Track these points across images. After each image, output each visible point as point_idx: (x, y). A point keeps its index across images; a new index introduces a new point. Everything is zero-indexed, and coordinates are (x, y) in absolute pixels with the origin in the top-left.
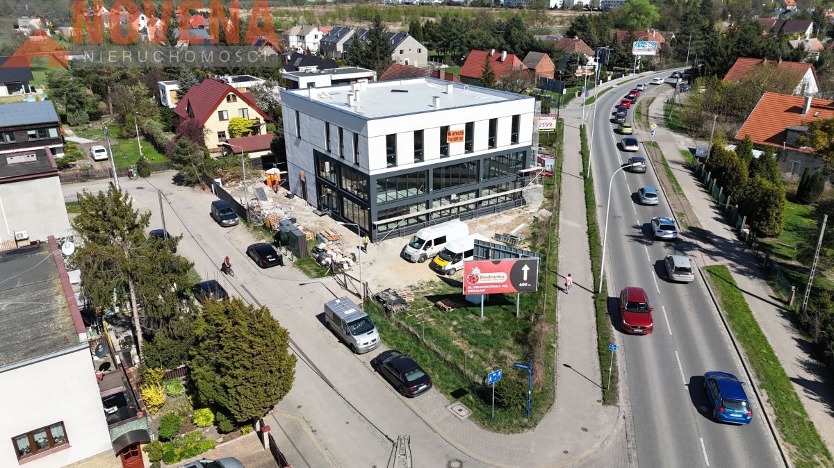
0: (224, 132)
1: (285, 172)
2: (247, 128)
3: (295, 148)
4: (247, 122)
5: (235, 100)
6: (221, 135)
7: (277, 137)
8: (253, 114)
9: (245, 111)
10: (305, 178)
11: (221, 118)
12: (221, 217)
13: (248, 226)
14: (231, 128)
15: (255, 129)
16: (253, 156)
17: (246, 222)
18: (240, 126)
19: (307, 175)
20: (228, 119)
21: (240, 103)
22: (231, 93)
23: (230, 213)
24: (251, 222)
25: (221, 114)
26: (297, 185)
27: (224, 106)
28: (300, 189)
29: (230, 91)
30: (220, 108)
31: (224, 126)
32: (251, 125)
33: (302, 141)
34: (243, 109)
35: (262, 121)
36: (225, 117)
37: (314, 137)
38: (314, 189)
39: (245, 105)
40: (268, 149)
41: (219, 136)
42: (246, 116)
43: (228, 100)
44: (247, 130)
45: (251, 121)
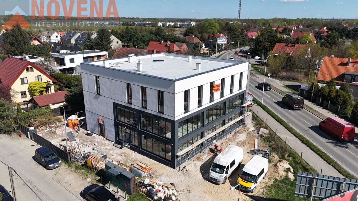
0: (25, 91)
1: (83, 118)
2: (42, 88)
3: (94, 101)
4: (42, 84)
5: (32, 70)
6: (23, 94)
7: (71, 94)
8: (45, 79)
9: (39, 77)
10: (103, 121)
11: (23, 82)
12: (46, 162)
13: (70, 166)
14: (30, 89)
15: (47, 88)
16: (53, 107)
17: (68, 162)
18: (37, 87)
19: (105, 120)
20: (27, 83)
21: (36, 72)
22: (29, 66)
23: (54, 157)
24: (72, 163)
25: (22, 80)
26: (95, 126)
27: (24, 74)
28: (98, 129)
29: (29, 65)
30: (22, 76)
31: (25, 88)
32: (45, 86)
33: (101, 97)
34: (38, 76)
35: (51, 83)
36: (26, 82)
37: (114, 94)
38: (113, 129)
39: (39, 74)
40: (64, 102)
41: (22, 95)
42: (40, 80)
43: (28, 70)
44: (42, 90)
45: (44, 84)
